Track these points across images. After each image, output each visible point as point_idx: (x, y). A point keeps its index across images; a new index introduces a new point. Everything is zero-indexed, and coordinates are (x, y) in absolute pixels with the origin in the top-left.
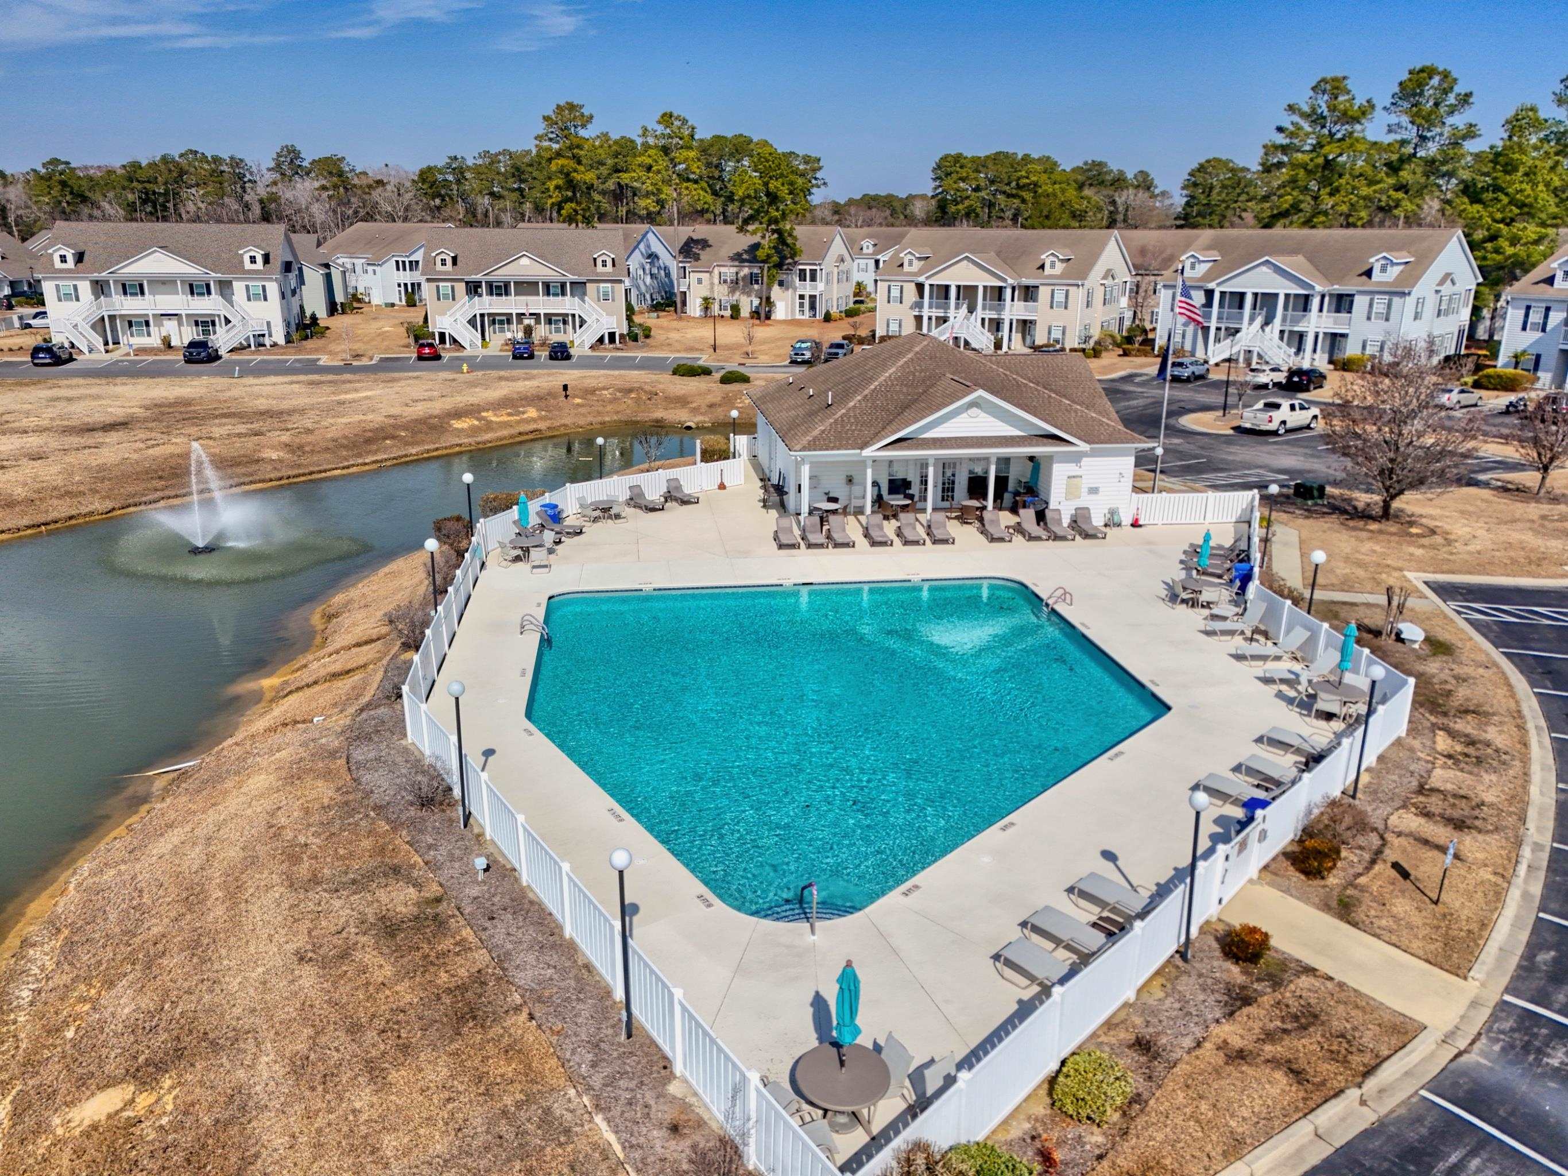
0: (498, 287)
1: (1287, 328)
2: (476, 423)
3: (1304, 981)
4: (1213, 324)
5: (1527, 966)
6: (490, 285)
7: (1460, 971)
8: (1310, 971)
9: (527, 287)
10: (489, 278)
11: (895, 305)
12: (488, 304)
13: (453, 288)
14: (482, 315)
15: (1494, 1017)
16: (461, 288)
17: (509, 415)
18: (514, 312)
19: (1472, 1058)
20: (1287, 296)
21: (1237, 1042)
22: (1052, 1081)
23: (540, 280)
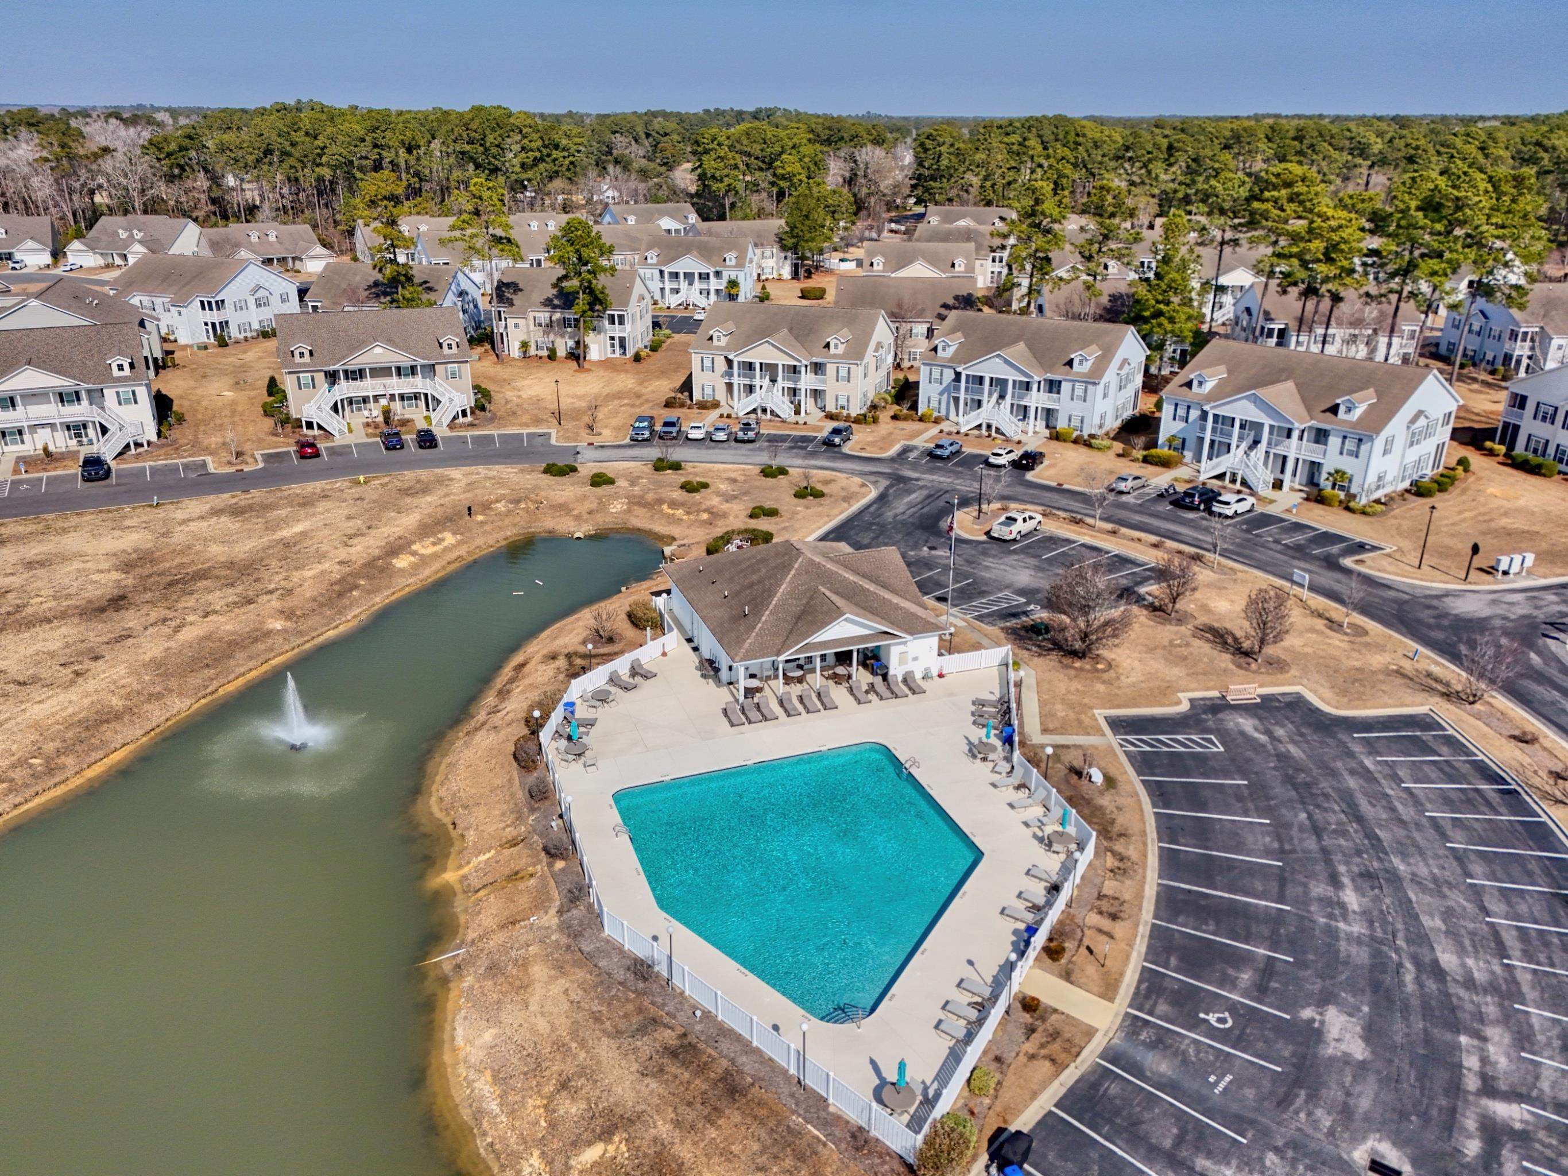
0: (353, 372)
1: (1015, 402)
2: (412, 559)
3: (1054, 1017)
4: (962, 396)
5: (1136, 993)
6: (346, 372)
7: (1111, 1000)
8: (1055, 1011)
9: (381, 372)
10: (345, 367)
11: (708, 373)
12: (345, 389)
13: (313, 378)
14: (342, 401)
15: (1123, 1020)
16: (320, 377)
17: (434, 544)
18: (371, 394)
19: (1115, 1041)
20: (1014, 382)
21: (1031, 1051)
22: (969, 1081)
23: (393, 365)
